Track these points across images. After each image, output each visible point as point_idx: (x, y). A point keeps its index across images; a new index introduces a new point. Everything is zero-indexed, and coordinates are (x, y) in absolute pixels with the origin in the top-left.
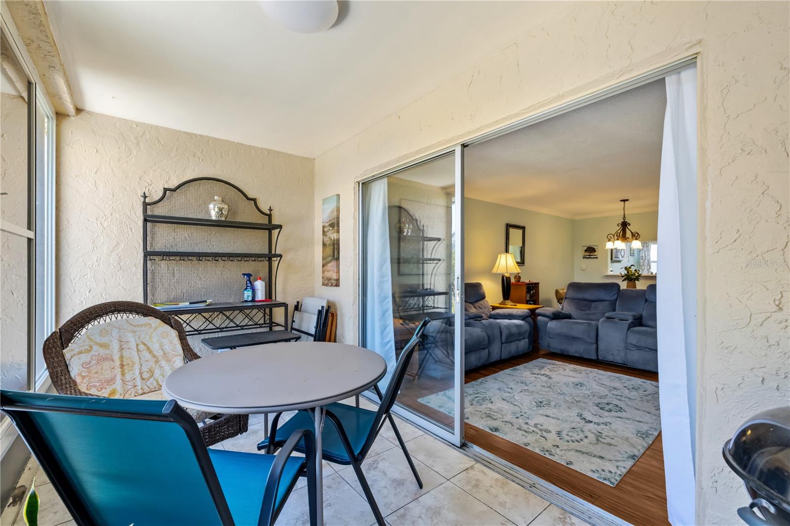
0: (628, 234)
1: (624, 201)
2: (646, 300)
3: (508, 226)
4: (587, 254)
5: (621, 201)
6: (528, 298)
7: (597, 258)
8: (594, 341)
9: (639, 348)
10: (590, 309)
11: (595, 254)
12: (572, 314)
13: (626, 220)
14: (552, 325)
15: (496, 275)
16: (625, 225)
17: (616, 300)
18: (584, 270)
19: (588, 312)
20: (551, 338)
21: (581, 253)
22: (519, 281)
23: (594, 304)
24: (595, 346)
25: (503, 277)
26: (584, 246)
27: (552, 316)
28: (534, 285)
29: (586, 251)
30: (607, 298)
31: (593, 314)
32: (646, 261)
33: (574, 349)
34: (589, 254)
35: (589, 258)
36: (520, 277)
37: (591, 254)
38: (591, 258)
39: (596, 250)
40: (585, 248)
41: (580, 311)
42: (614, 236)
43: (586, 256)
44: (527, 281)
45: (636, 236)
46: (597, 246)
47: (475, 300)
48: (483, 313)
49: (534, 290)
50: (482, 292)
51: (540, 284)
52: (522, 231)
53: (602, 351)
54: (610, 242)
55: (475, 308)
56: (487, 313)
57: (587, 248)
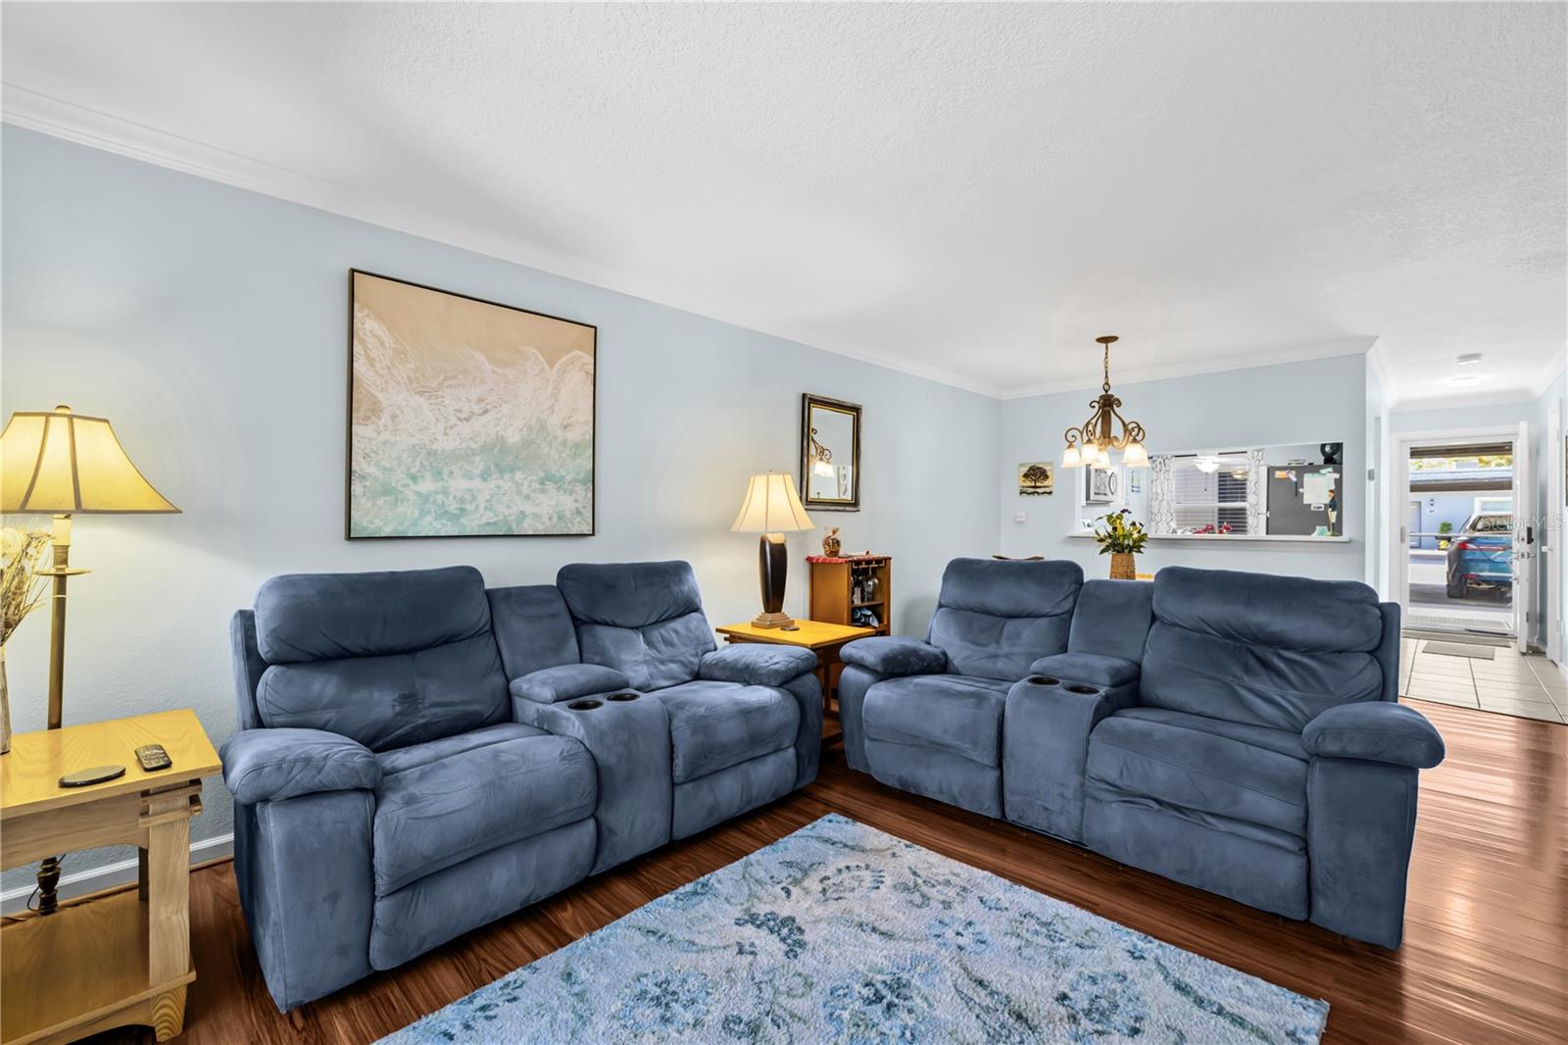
0: (1116, 429)
1: (1106, 340)
2: (1154, 618)
3: (808, 402)
4: (1029, 484)
5: (1100, 340)
6: (858, 602)
7: (1050, 493)
8: (989, 759)
9: (1128, 796)
10: (998, 642)
11: (1046, 483)
12: (950, 655)
13: (1109, 393)
14: (879, 695)
16: (1108, 403)
17: (1071, 613)
18: (1022, 522)
19: (991, 649)
20: (875, 740)
21: (1018, 482)
22: (835, 553)
23: (1011, 626)
24: (993, 775)
25: (763, 543)
26: (1021, 465)
27: (879, 668)
28: (874, 565)
29: (1026, 476)
30: (1046, 609)
31: (1007, 656)
32: (1165, 503)
33: (938, 780)
34: (1033, 484)
35: (1033, 493)
36: (838, 542)
37: (1038, 484)
38: (1038, 493)
39: (1049, 473)
40: (1025, 470)
41: (973, 647)
42: (1081, 433)
43: (1025, 489)
44: (859, 553)
45: (1135, 433)
46: (1050, 464)
47: (653, 619)
48: (672, 661)
49: (876, 581)
50: (682, 592)
51: (893, 564)
52: (852, 417)
53: (1013, 793)
54: (1071, 449)
55: (649, 643)
56: (692, 659)
57: (1029, 471)
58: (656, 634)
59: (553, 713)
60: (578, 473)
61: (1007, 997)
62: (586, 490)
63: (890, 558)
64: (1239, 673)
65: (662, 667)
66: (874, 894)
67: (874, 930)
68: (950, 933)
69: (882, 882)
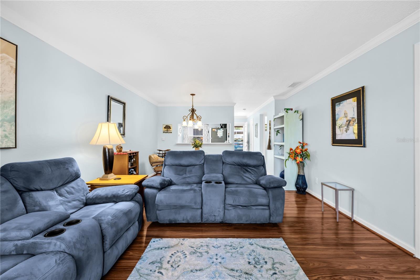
0: (195, 117)
1: (193, 95)
2: (223, 163)
3: (109, 99)
4: (166, 130)
5: (191, 95)
6: (130, 167)
7: (171, 133)
8: (199, 207)
9: (235, 206)
10: (186, 174)
11: (170, 130)
12: (172, 179)
13: (193, 108)
14: (161, 197)
15: (96, 146)
16: (193, 111)
17: (204, 164)
18: (164, 140)
19: (184, 176)
20: (160, 210)
21: (163, 129)
22: (121, 151)
23: (188, 169)
24: (200, 211)
25: (104, 149)
26: (163, 125)
27: (159, 187)
28: (135, 154)
29: (165, 128)
30: (198, 163)
31: (188, 177)
33: (182, 217)
34: (167, 130)
35: (167, 132)
36: (122, 147)
37: (168, 130)
38: (168, 133)
39: (171, 127)
40: (165, 126)
41: (178, 176)
43: (165, 131)
44: (128, 151)
45: (199, 118)
46: (171, 125)
47: (60, 184)
48: (74, 201)
49: (135, 159)
50: (74, 171)
51: (139, 153)
52: (123, 106)
53: (205, 214)
54: (184, 121)
55: (60, 195)
56: (83, 198)
57: (166, 126)
58: (63, 190)
59: (35, 243)
60: (6, 117)
61: (240, 270)
62: (11, 125)
63: (139, 152)
64: (243, 173)
65: (69, 204)
66: (187, 259)
67: (197, 270)
68: (215, 260)
69: (186, 254)
